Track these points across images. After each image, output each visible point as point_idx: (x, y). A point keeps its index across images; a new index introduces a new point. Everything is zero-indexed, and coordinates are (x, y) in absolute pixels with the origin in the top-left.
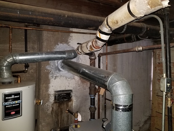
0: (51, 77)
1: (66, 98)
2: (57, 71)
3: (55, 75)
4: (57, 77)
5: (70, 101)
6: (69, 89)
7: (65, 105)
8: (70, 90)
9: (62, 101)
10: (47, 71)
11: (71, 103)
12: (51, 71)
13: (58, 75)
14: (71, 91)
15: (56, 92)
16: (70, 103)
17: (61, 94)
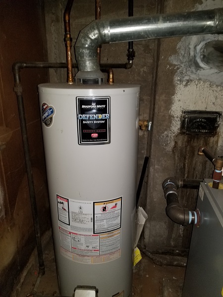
0: (178, 80)
1: (204, 128)
2: (193, 69)
3: (187, 78)
4: (191, 81)
5: (213, 136)
6: (214, 110)
7: (202, 142)
8: (216, 113)
9: (195, 132)
10: (170, 67)
11: (215, 138)
12: (178, 68)
13: (193, 76)
14: (219, 114)
15: (185, 112)
16: (212, 139)
17: (196, 118)
